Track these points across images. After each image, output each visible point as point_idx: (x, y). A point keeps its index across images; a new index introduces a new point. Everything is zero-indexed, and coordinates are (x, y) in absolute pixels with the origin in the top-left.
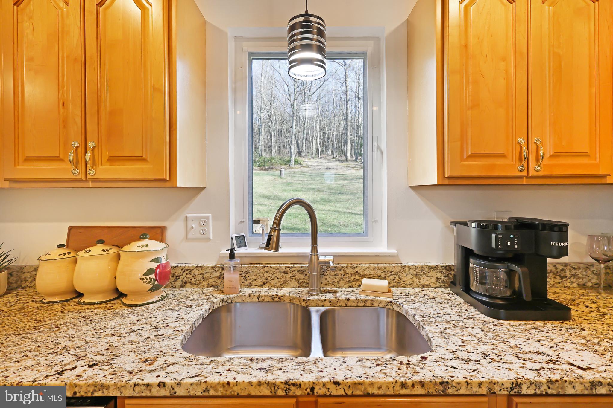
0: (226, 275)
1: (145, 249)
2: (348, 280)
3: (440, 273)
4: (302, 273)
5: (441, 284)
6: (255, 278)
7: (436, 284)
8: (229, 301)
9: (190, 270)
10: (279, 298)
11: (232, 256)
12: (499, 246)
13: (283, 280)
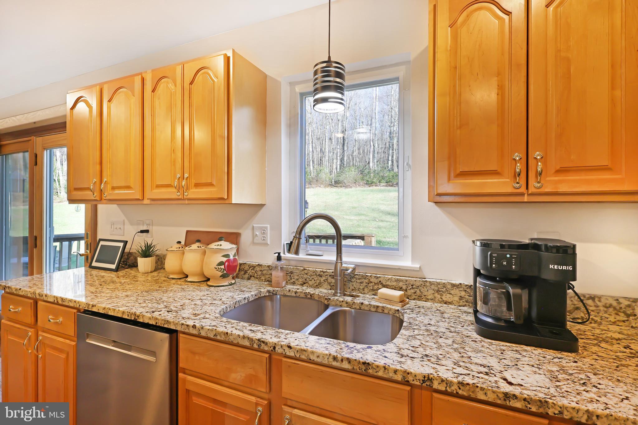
0: (274, 273)
1: (219, 247)
2: (372, 288)
3: (464, 292)
4: (333, 278)
5: (465, 303)
6: (298, 278)
7: (459, 303)
8: (274, 292)
9: (254, 267)
10: (311, 296)
11: (279, 258)
12: (494, 265)
13: (318, 282)
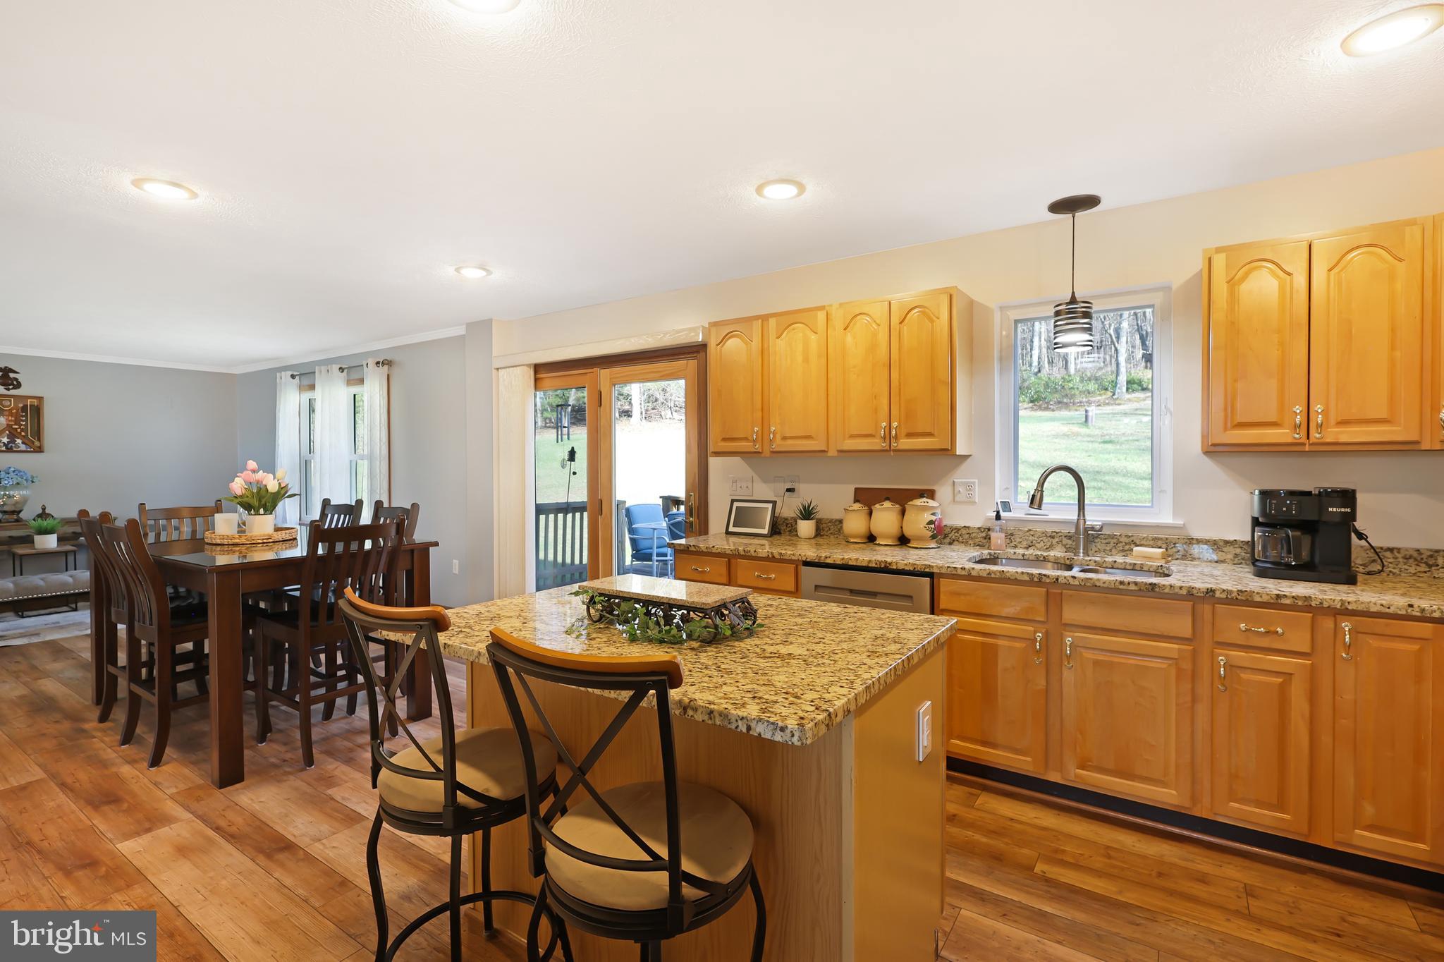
0: (993, 535)
1: (926, 504)
2: (1121, 549)
3: (1240, 549)
4: (1070, 539)
5: (1240, 562)
6: (1021, 540)
7: (1234, 561)
8: (996, 555)
9: (958, 530)
10: (1044, 557)
11: (998, 517)
12: (1273, 512)
13: (1049, 544)
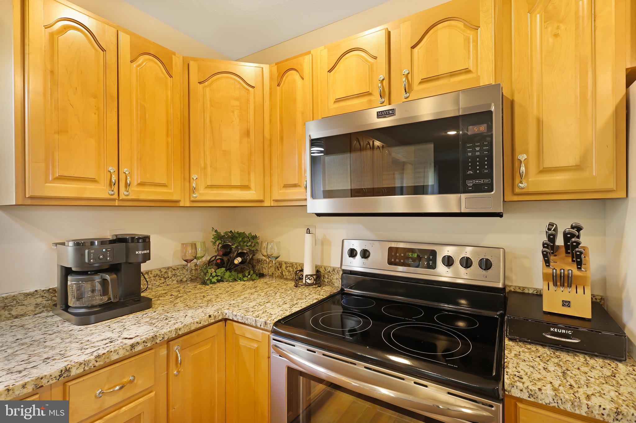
5: (42, 309)
12: (92, 260)
